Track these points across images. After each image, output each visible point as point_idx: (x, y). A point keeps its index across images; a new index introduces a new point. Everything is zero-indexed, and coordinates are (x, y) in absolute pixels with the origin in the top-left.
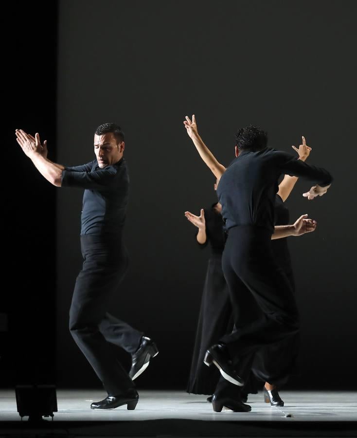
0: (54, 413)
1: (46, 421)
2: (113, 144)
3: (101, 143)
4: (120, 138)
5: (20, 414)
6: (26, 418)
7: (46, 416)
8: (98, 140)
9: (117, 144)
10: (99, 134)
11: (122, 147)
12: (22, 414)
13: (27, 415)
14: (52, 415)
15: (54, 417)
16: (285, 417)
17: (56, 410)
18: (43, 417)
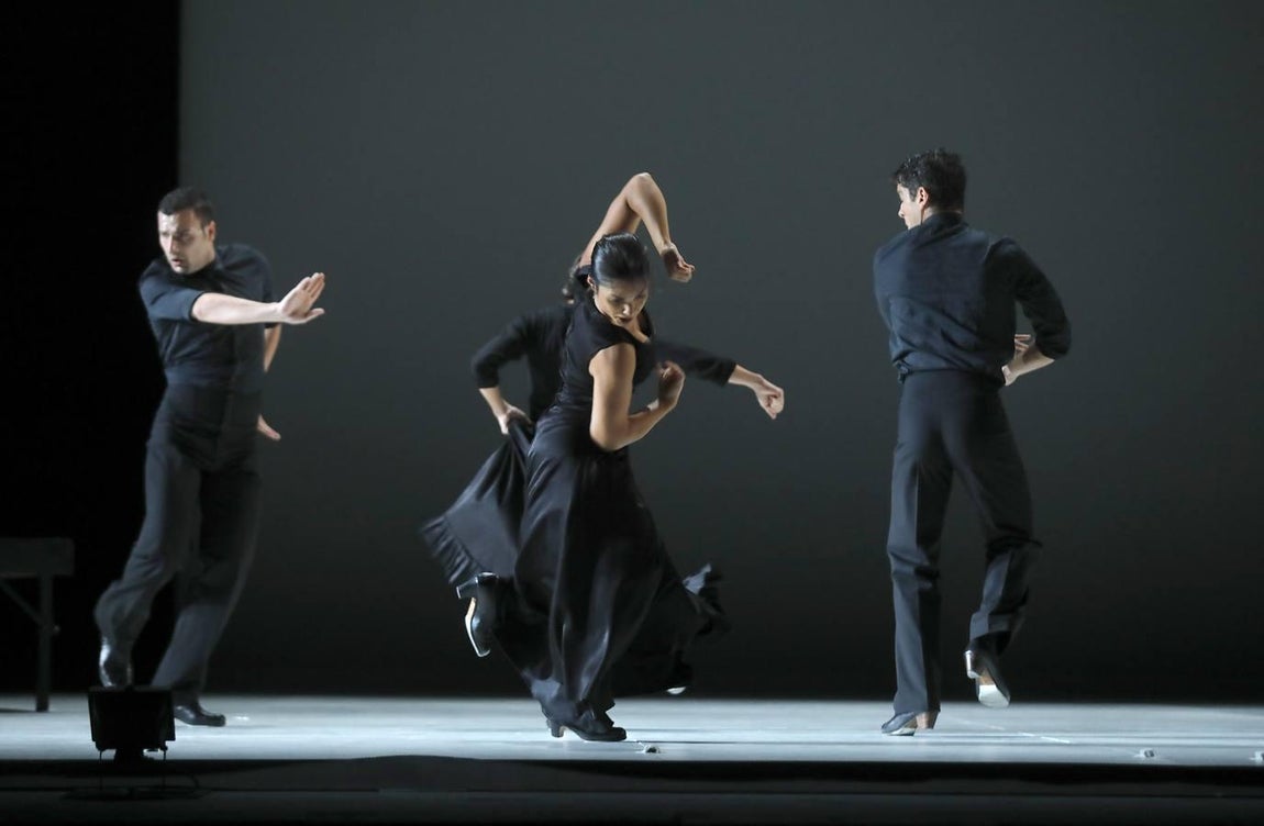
0: (168, 743)
1: (151, 761)
2: (195, 230)
3: (173, 229)
4: (206, 214)
5: (97, 746)
6: (110, 754)
7: (152, 749)
8: (166, 222)
9: (203, 227)
10: (168, 213)
11: (211, 232)
12: (101, 746)
13: (111, 748)
14: (165, 749)
15: (168, 752)
16: (644, 752)
17: (173, 738)
18: (145, 751)
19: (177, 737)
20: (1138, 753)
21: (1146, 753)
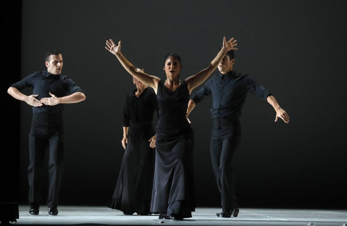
1: (12, 224)
7: (12, 221)
14: (16, 221)
15: (17, 222)
16: (160, 223)
17: (18, 218)
18: (10, 222)
19: (20, 218)
20: (308, 224)
21: (310, 224)
